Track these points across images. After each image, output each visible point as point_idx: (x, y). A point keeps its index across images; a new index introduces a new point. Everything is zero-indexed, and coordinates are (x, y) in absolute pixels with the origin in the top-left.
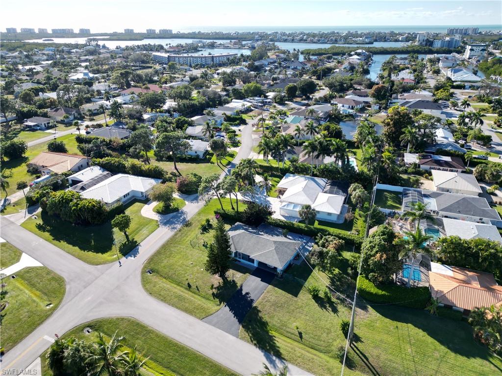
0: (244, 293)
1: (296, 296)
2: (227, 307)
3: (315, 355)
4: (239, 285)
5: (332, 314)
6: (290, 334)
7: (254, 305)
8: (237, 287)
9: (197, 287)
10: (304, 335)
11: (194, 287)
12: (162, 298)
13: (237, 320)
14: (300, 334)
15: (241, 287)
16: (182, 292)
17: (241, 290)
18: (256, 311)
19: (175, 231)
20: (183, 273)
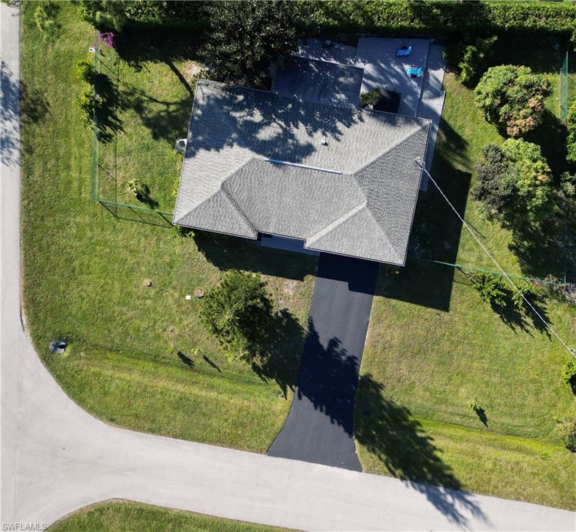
0: (324, 342)
1: (446, 308)
2: (304, 398)
3: (519, 450)
4: (303, 323)
5: (536, 332)
6: (458, 419)
7: (362, 372)
8: (300, 329)
9: (205, 358)
10: (488, 414)
11: (199, 361)
12: (147, 425)
13: (341, 429)
14: (480, 413)
15: (311, 325)
16: (179, 381)
17: (313, 335)
18: (371, 387)
19: (16, 154)
20: (144, 325)
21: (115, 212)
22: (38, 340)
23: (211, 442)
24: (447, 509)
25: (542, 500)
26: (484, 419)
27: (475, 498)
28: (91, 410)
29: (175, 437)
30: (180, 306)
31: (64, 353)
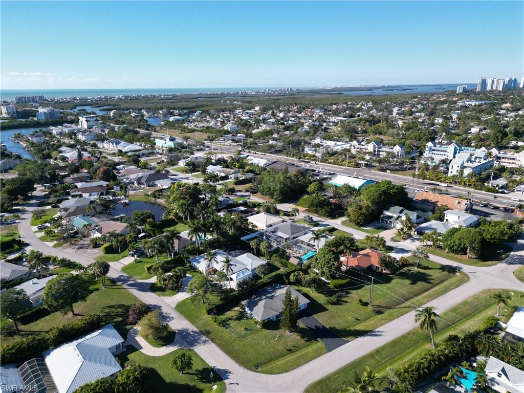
0: (314, 328)
1: (328, 310)
2: (323, 339)
3: (371, 320)
4: (305, 327)
6: (355, 323)
8: (306, 329)
10: (358, 318)
11: (292, 348)
13: (337, 338)
14: (356, 319)
16: (293, 356)
17: (310, 328)
18: (333, 329)
19: (210, 342)
20: (273, 349)
21: (243, 336)
22: (250, 369)
23: (314, 359)
24: (376, 335)
25: (387, 323)
26: (359, 320)
27: (377, 330)
28: (279, 373)
29: (305, 363)
30: (276, 341)
31: (259, 369)
